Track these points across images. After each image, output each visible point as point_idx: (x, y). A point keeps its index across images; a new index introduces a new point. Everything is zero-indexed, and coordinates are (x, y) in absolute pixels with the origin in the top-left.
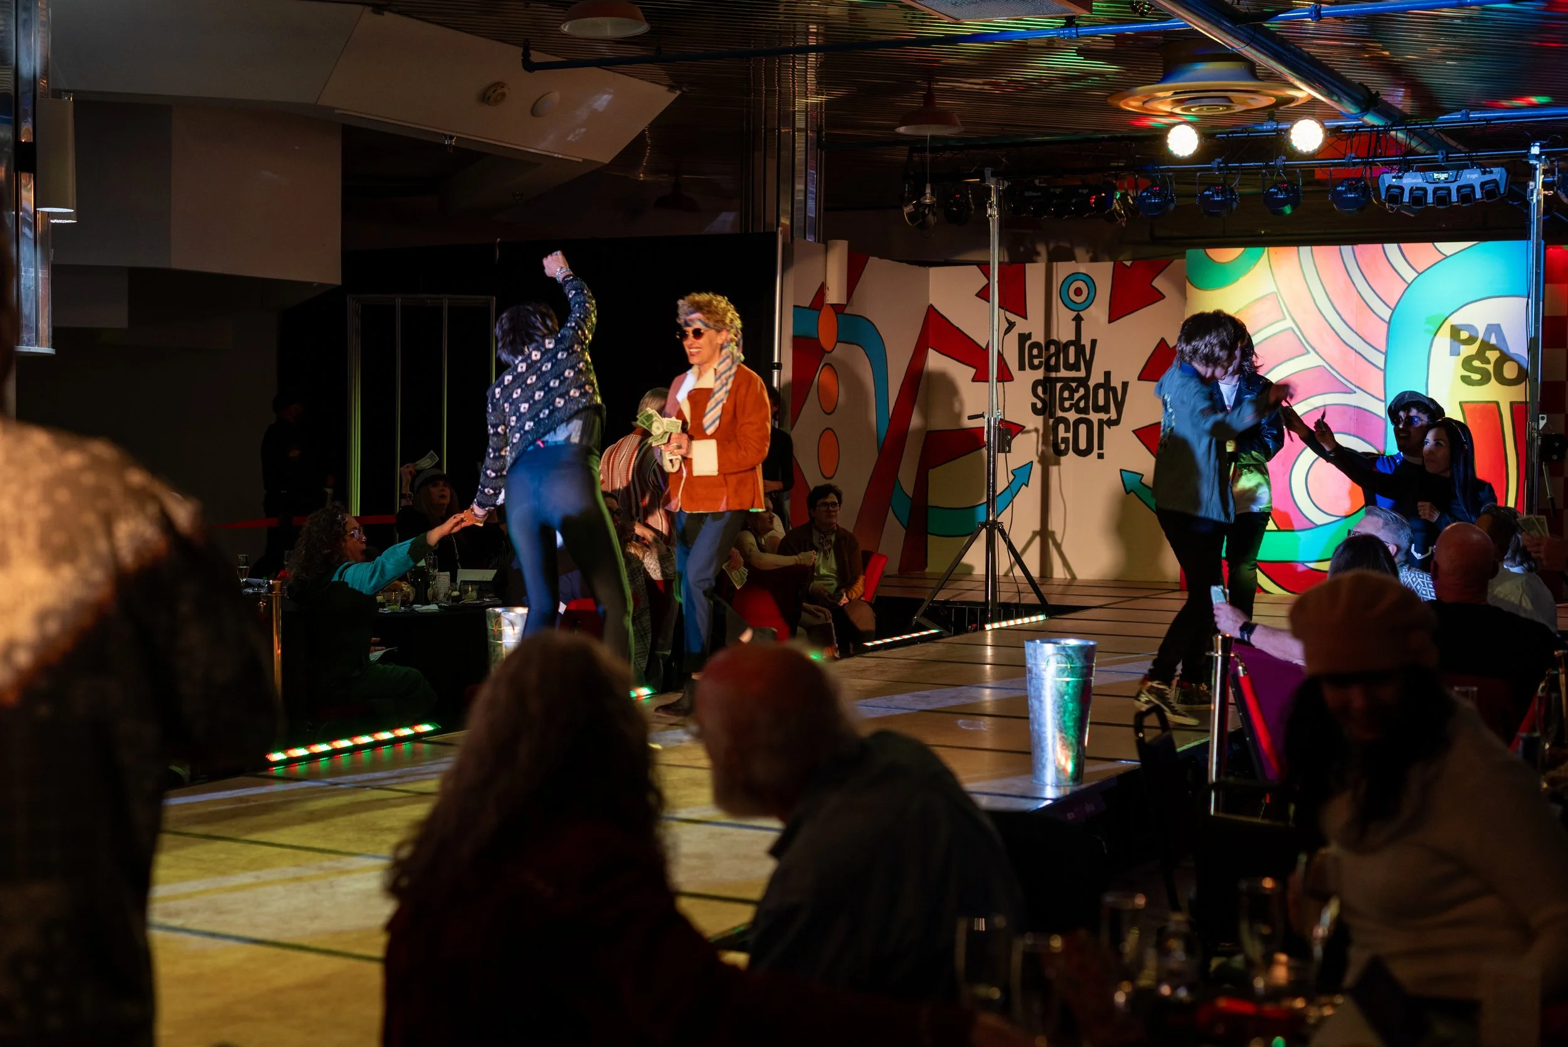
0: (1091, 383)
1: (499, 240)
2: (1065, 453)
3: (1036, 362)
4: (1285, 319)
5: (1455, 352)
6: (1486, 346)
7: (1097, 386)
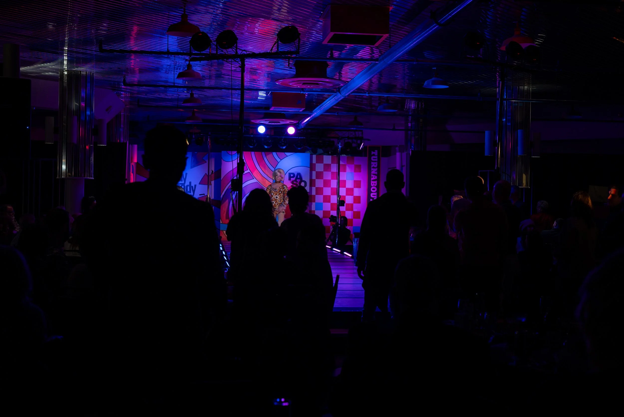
0: (186, 185)
4: (248, 170)
5: (290, 179)
6: (297, 178)
7: (187, 186)
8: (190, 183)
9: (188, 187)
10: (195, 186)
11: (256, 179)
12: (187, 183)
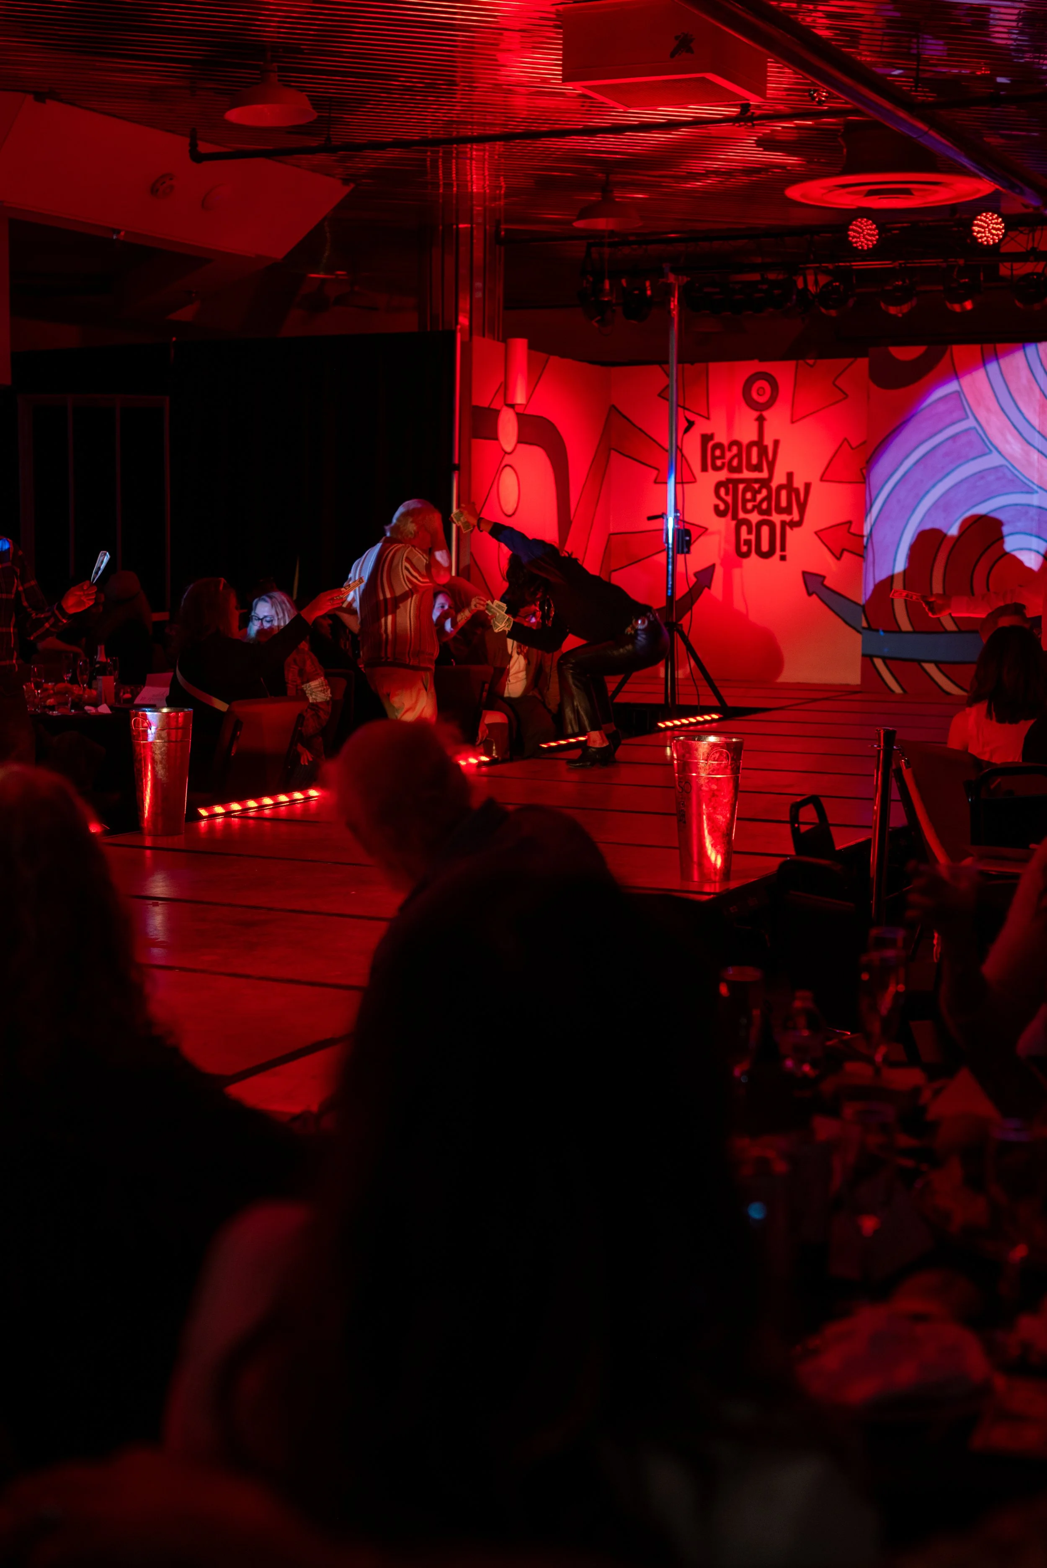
0: (774, 485)
1: (174, 339)
2: (747, 555)
3: (719, 463)
4: (967, 417)
7: (780, 487)
8: (790, 476)
9: (784, 494)
10: (808, 486)
11: (1000, 452)
12: (779, 478)
